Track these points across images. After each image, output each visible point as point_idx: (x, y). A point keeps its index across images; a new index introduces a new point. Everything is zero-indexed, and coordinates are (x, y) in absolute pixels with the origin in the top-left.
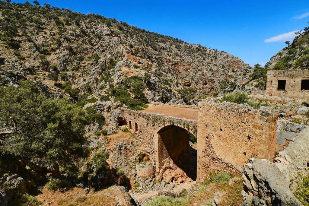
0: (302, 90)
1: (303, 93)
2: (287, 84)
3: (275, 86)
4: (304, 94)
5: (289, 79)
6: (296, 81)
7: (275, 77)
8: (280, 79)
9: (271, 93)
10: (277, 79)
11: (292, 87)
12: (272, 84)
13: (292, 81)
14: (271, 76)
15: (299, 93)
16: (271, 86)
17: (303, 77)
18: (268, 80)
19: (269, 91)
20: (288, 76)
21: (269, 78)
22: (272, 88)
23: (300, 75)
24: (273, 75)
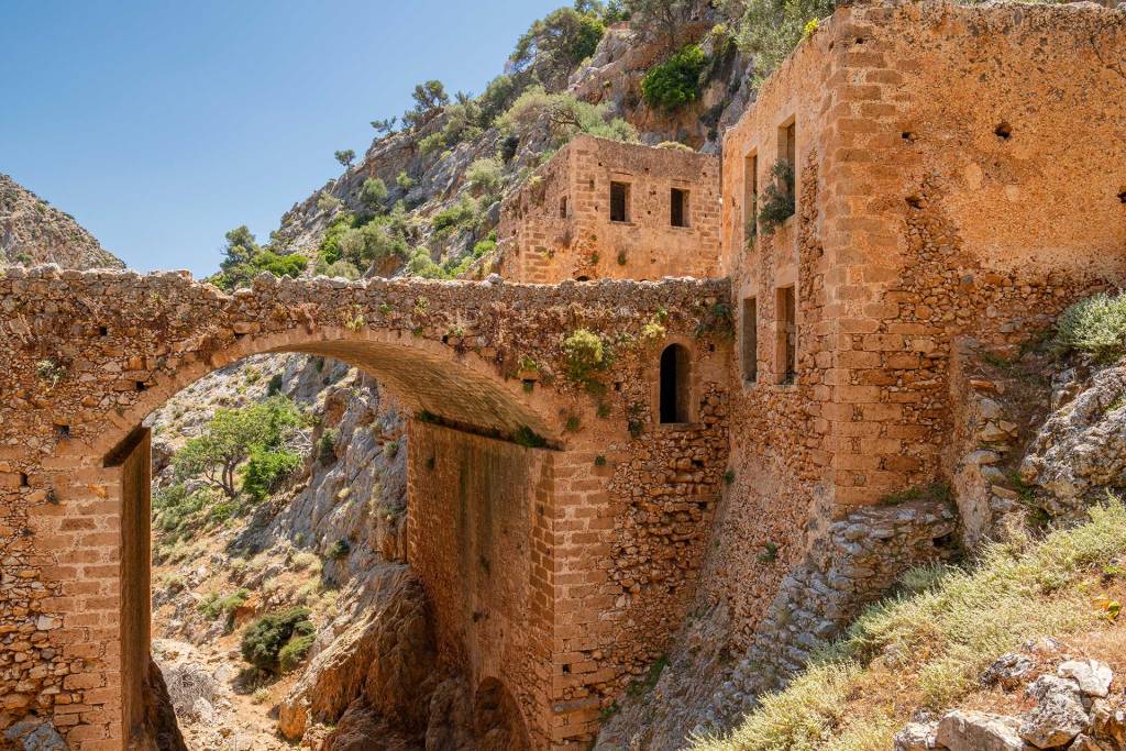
0: (675, 227)
1: (677, 237)
2: (636, 201)
3: (601, 203)
4: (679, 241)
5: (639, 180)
6: (658, 190)
7: (601, 164)
8: (615, 178)
9: (593, 232)
10: (609, 177)
11: (649, 212)
12: (593, 193)
13: (648, 189)
14: (589, 161)
15: (668, 238)
16: (590, 204)
17: (674, 177)
18: (582, 178)
19: (585, 224)
20: (636, 168)
21: (583, 168)
22: (593, 212)
23: (666, 169)
24: (596, 155)
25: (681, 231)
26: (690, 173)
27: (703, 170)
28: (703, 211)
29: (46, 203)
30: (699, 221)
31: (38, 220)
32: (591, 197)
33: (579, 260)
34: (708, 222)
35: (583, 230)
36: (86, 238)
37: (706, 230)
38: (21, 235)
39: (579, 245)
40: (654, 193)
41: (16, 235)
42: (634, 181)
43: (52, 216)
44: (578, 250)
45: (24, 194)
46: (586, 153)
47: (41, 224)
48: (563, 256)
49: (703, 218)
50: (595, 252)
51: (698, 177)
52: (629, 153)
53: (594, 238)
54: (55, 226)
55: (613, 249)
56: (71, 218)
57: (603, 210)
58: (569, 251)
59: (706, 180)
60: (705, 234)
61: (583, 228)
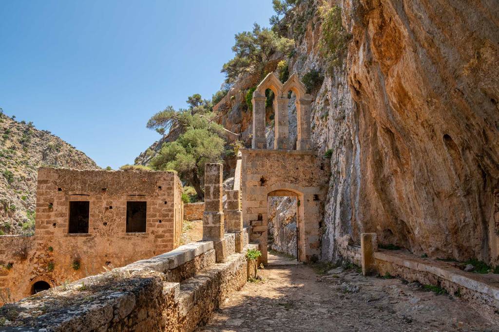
0: (130, 233)
1: (132, 241)
2: (93, 216)
3: (60, 220)
4: (134, 244)
5: (97, 199)
6: (114, 205)
7: (60, 190)
8: (74, 199)
9: (50, 244)
10: (67, 199)
11: (105, 224)
12: (52, 214)
13: (104, 205)
14: (48, 188)
15: (122, 243)
16: (48, 223)
17: (130, 193)
18: (42, 202)
19: (42, 238)
20: (93, 189)
21: (42, 194)
22: (51, 228)
23: (122, 188)
24: (55, 183)
25: (136, 237)
26: (144, 189)
27: (158, 184)
28: (158, 218)
29: (74, 148)
30: (154, 226)
31: (69, 156)
32: (49, 217)
33: (36, 269)
34: (163, 226)
35: (40, 244)
36: (90, 162)
37: (160, 233)
38: (61, 162)
39: (36, 255)
40: (111, 208)
41: (59, 162)
42: (91, 200)
43: (76, 153)
44: (35, 260)
45: (65, 145)
46: (46, 182)
47: (71, 157)
48: (21, 266)
49: (157, 223)
50: (52, 260)
51: (153, 191)
52: (88, 178)
53: (51, 249)
54: (76, 158)
55: (69, 257)
56: (84, 154)
57: (61, 226)
58: (27, 262)
59: (162, 192)
60: (157, 237)
61: (41, 242)
